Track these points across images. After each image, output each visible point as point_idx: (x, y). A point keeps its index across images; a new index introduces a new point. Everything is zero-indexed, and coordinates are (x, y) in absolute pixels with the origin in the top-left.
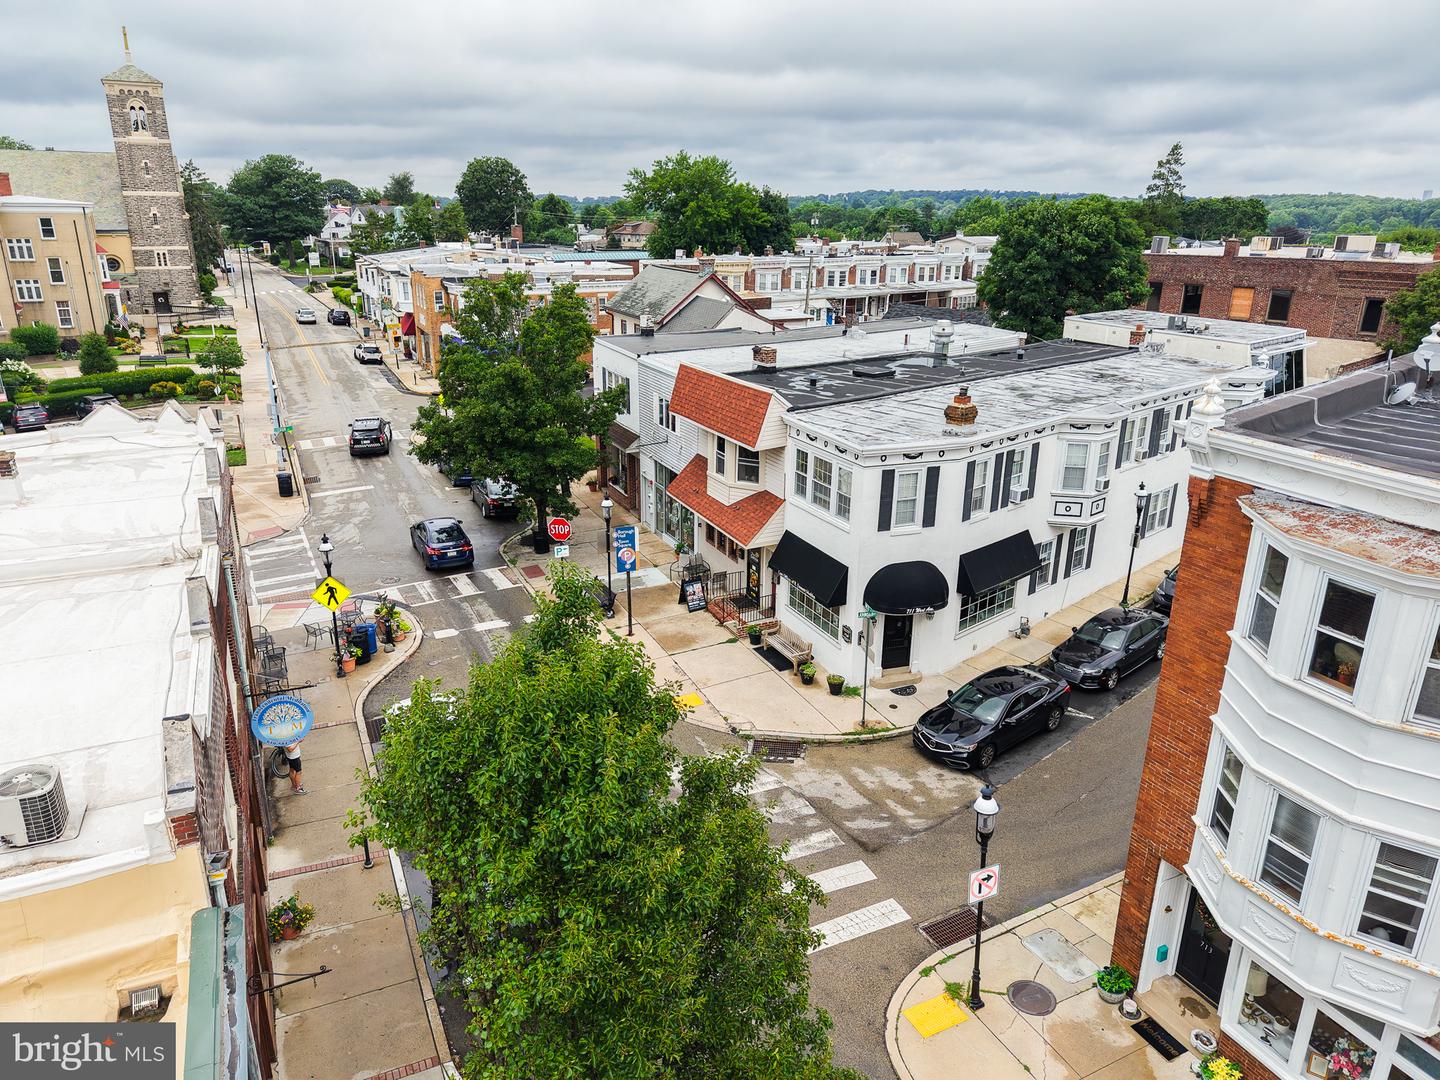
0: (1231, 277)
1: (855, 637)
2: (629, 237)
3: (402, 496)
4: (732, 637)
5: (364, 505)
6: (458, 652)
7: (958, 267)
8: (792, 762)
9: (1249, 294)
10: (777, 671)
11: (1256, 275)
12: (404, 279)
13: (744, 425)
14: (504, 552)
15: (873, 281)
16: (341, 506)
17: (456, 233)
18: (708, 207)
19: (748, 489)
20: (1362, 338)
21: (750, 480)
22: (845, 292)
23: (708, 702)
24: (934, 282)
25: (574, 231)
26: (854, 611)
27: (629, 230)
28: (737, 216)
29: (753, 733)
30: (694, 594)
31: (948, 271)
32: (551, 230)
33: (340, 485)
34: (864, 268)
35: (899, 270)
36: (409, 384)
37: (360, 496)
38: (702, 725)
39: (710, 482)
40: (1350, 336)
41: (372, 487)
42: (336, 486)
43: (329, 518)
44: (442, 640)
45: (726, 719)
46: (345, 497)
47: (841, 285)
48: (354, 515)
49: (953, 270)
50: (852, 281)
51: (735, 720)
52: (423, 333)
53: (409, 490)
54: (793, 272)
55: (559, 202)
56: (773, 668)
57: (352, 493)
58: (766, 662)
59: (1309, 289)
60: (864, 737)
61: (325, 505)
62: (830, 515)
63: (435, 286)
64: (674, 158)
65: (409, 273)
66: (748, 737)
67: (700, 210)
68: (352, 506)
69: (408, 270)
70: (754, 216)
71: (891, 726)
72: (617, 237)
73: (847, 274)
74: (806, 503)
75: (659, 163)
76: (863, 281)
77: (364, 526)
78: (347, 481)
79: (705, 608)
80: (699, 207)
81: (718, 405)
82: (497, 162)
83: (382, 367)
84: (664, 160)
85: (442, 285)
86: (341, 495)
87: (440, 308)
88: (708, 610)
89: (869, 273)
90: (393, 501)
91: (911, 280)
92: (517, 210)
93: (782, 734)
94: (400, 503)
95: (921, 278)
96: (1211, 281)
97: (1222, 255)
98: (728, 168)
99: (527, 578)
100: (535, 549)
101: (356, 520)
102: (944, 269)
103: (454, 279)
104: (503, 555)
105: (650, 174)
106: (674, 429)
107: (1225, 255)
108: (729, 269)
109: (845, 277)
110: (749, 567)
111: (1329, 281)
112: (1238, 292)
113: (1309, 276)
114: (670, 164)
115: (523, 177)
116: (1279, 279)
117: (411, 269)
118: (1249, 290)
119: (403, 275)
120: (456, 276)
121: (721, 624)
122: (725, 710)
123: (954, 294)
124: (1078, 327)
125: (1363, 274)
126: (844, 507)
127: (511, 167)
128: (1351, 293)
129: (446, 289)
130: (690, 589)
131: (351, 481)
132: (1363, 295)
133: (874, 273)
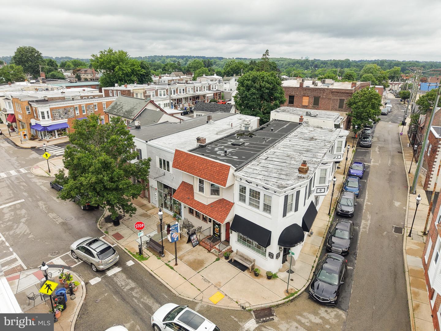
0: (302, 93)
1: (275, 257)
2: (84, 74)
3: (40, 203)
4: (217, 257)
5: (24, 211)
6: (106, 291)
7: (207, 87)
8: (273, 319)
9: (308, 98)
10: (242, 272)
11: (309, 93)
12: (9, 101)
13: (217, 177)
14: (101, 228)
15: (183, 92)
16: (13, 213)
17: (21, 78)
18: (123, 68)
19: (215, 198)
20: (339, 110)
21: (215, 194)
22: (175, 96)
23: (226, 295)
24: (201, 92)
25: (61, 72)
26: (274, 247)
27: (83, 72)
28: (133, 71)
29: (252, 308)
30: (194, 240)
31: (204, 88)
32: (52, 72)
33: (7, 201)
34: (180, 88)
35: (190, 88)
36: (18, 144)
37: (19, 206)
38: (230, 308)
39: (195, 195)
40: (336, 110)
41: (23, 200)
42: (6, 202)
43: (9, 220)
44: (95, 285)
45: (237, 302)
46: (13, 208)
47: (174, 94)
48: (21, 218)
49: (206, 87)
50: (177, 93)
51: (242, 302)
52: (20, 121)
53: (42, 199)
54: (159, 91)
55: (54, 62)
56: (241, 271)
57: (15, 205)
58: (236, 268)
59: (324, 97)
60: (291, 298)
61: (4, 214)
62: (261, 211)
63: (26, 105)
64: (107, 51)
65: (10, 98)
66: (250, 310)
67: (120, 69)
68: (18, 212)
69: (10, 97)
70: (139, 71)
71: (297, 291)
72: (79, 74)
73: (176, 90)
74: (246, 205)
75: (101, 52)
76: (180, 92)
77: (29, 223)
78: (10, 199)
79: (199, 244)
80: (120, 68)
81: (201, 168)
82: (29, 48)
83: (2, 136)
84: (103, 51)
85: (29, 104)
86: (10, 207)
87: (29, 112)
88: (200, 245)
89: (182, 90)
90: (37, 207)
91: (194, 92)
92: (40, 66)
93: (263, 306)
94: (41, 208)
95: (197, 91)
96: (296, 94)
97: (299, 87)
98: (127, 54)
99: (117, 240)
100: (114, 224)
101: (23, 220)
102: (203, 87)
103: (34, 101)
104: (101, 229)
105: (99, 56)
106: (168, 170)
107: (300, 87)
108: (138, 91)
109: (175, 91)
110: (214, 226)
111: (329, 94)
112: (304, 98)
113: (324, 93)
114: (106, 53)
115: (41, 54)
116: (316, 94)
117: (12, 97)
118: (307, 97)
119: (9, 99)
120: (35, 99)
121: (209, 251)
122: (235, 297)
123: (207, 95)
124: (275, 115)
125: (338, 92)
126: (267, 208)
127: (35, 50)
128: (335, 98)
129: (31, 105)
130: (192, 238)
131: (12, 198)
132: (339, 98)
133: (183, 90)
